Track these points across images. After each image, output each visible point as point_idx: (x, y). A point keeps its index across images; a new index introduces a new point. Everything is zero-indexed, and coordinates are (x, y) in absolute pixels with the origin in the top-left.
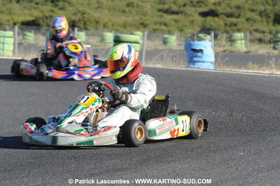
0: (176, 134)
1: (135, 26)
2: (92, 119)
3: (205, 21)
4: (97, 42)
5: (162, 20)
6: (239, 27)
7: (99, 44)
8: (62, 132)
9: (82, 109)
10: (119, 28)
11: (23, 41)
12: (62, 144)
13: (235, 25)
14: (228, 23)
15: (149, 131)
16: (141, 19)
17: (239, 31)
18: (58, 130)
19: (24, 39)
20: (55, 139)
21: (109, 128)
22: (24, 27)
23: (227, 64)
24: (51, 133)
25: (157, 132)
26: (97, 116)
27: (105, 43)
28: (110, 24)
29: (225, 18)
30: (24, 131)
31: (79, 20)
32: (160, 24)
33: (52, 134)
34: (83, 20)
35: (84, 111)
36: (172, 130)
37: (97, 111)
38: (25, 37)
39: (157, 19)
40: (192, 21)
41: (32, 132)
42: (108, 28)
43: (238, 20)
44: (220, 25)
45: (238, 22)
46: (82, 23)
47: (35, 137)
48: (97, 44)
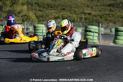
0: (92, 55)
8: (51, 56)
15: (83, 54)
21: (70, 53)
33: (47, 57)
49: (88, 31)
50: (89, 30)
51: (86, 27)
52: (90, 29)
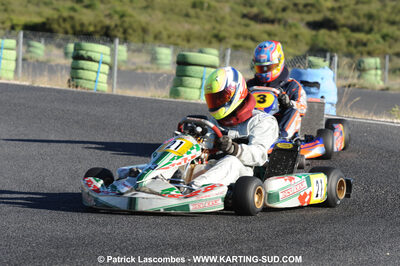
0: (306, 200)
1: (205, 39)
2: (185, 174)
3: (316, 36)
4: (146, 62)
5: (247, 31)
6: (370, 48)
7: (149, 65)
8: (143, 192)
9: (173, 159)
10: (179, 41)
11: (28, 56)
12: (144, 209)
13: (365, 45)
14: (353, 41)
15: (269, 194)
16: (214, 28)
17: (370, 54)
18: (137, 188)
19: (28, 52)
20: (132, 201)
21: (213, 187)
22: (28, 32)
23: (358, 107)
24: (127, 192)
25: (281, 196)
26: (192, 169)
27: (158, 64)
28: (165, 34)
29: (348, 32)
30: (87, 190)
31: (116, 26)
32: (245, 37)
33: (129, 195)
34: (122, 26)
35: (175, 162)
36: (302, 194)
37: (193, 162)
38: (31, 49)
39: (240, 30)
40: (296, 36)
41: (97, 191)
42: (161, 40)
43: (370, 36)
44: (340, 44)
45: (368, 40)
46: (121, 30)
47: (103, 199)
48: (145, 65)
49: (82, 58)
50: (85, 56)
51: (78, 48)
52: (90, 54)
